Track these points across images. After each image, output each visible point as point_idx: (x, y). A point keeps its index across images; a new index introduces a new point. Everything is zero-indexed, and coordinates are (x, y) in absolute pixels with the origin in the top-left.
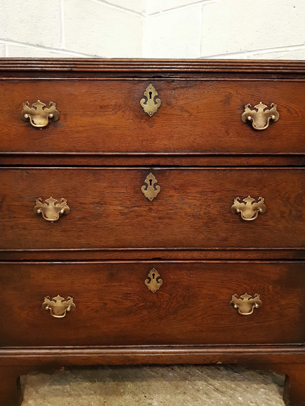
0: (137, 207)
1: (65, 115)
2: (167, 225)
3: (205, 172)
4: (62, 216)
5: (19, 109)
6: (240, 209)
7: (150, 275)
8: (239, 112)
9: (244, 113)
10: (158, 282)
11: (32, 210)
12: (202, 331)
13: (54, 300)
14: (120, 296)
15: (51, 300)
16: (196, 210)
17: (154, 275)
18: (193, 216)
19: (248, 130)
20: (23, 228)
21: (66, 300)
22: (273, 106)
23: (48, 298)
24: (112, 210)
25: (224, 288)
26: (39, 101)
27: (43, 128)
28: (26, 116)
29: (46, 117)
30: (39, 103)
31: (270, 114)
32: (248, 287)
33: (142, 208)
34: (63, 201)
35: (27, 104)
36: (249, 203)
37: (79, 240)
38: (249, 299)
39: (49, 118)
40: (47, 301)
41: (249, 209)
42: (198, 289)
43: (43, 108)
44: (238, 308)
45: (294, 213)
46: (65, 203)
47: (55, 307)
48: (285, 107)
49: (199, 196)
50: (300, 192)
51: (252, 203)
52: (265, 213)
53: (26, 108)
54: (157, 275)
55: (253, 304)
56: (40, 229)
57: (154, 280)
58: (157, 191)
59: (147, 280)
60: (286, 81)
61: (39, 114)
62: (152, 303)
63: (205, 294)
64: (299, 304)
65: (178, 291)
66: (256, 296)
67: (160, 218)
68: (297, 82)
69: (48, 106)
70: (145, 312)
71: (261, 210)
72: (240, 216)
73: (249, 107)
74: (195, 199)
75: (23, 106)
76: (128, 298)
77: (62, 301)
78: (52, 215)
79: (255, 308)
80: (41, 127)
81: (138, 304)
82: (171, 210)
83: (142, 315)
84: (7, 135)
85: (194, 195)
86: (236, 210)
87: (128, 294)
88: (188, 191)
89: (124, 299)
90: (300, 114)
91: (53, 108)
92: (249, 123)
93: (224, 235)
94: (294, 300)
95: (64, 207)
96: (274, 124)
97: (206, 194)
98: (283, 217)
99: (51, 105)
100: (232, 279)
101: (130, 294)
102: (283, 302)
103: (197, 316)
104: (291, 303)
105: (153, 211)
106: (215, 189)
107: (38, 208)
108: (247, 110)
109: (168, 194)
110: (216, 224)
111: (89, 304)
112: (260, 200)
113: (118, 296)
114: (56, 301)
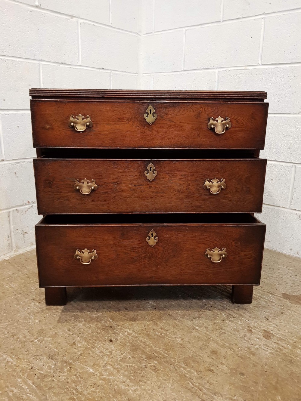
0: (142, 185)
1: (97, 124)
2: (162, 197)
3: (186, 162)
4: (93, 191)
5: (67, 120)
6: (209, 186)
7: (150, 235)
8: (206, 122)
9: (210, 123)
10: (155, 240)
11: (73, 187)
12: (186, 275)
13: (82, 252)
14: (129, 249)
15: (80, 252)
16: (180, 187)
17: (152, 234)
18: (179, 191)
19: (212, 134)
20: (67, 199)
21: (91, 252)
22: (227, 119)
23: (79, 251)
24: (125, 187)
25: (201, 243)
26: (80, 115)
27: (82, 132)
28: (72, 124)
29: (85, 125)
30: (80, 116)
31: (225, 124)
32: (218, 243)
33: (145, 186)
34: (93, 181)
35: (72, 117)
36: (215, 182)
37: (103, 207)
38: (218, 251)
39: (87, 126)
40: (77, 252)
41: (215, 186)
42: (183, 244)
43: (83, 119)
44: (210, 258)
45: (244, 189)
46: (94, 182)
47: (83, 257)
48: (235, 120)
49: (183, 178)
50: (249, 175)
51: (217, 182)
52: (226, 189)
53: (72, 119)
54: (154, 234)
55: (221, 255)
56: (78, 200)
57: (153, 238)
58: (155, 175)
59: (147, 238)
60: (236, 103)
61: (80, 123)
62: (151, 254)
63: (188, 248)
64: (254, 255)
65: (169, 246)
66: (223, 249)
67: (157, 193)
68: (243, 103)
69: (86, 118)
70: (146, 261)
71: (222, 187)
72: (209, 191)
73: (212, 119)
74: (180, 180)
75: (70, 118)
76: (134, 251)
77: (88, 253)
78: (86, 191)
79: (222, 257)
80: (81, 131)
81: (141, 255)
82: (164, 187)
83: (144, 263)
84: (59, 136)
85: (179, 177)
86: (207, 187)
87: (134, 247)
88: (175, 174)
89: (132, 251)
90: (245, 124)
91: (89, 119)
92: (213, 130)
93: (199, 204)
94: (250, 252)
95: (94, 186)
96: (228, 130)
97: (187, 177)
98: (237, 191)
99: (88, 117)
100: (206, 237)
101: (136, 248)
102: (242, 254)
103: (183, 264)
104: (248, 255)
105: (152, 188)
106: (193, 174)
107: (77, 186)
108: (211, 121)
109: (162, 177)
110: (194, 196)
111: (107, 254)
112: (222, 180)
113: (127, 249)
114: (84, 253)
